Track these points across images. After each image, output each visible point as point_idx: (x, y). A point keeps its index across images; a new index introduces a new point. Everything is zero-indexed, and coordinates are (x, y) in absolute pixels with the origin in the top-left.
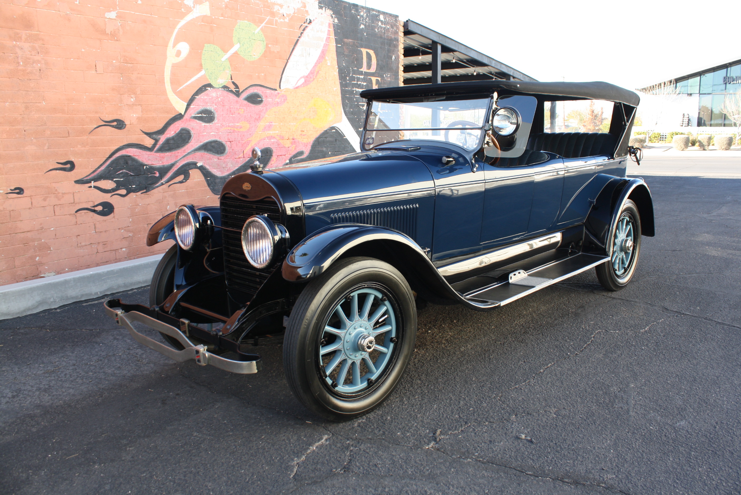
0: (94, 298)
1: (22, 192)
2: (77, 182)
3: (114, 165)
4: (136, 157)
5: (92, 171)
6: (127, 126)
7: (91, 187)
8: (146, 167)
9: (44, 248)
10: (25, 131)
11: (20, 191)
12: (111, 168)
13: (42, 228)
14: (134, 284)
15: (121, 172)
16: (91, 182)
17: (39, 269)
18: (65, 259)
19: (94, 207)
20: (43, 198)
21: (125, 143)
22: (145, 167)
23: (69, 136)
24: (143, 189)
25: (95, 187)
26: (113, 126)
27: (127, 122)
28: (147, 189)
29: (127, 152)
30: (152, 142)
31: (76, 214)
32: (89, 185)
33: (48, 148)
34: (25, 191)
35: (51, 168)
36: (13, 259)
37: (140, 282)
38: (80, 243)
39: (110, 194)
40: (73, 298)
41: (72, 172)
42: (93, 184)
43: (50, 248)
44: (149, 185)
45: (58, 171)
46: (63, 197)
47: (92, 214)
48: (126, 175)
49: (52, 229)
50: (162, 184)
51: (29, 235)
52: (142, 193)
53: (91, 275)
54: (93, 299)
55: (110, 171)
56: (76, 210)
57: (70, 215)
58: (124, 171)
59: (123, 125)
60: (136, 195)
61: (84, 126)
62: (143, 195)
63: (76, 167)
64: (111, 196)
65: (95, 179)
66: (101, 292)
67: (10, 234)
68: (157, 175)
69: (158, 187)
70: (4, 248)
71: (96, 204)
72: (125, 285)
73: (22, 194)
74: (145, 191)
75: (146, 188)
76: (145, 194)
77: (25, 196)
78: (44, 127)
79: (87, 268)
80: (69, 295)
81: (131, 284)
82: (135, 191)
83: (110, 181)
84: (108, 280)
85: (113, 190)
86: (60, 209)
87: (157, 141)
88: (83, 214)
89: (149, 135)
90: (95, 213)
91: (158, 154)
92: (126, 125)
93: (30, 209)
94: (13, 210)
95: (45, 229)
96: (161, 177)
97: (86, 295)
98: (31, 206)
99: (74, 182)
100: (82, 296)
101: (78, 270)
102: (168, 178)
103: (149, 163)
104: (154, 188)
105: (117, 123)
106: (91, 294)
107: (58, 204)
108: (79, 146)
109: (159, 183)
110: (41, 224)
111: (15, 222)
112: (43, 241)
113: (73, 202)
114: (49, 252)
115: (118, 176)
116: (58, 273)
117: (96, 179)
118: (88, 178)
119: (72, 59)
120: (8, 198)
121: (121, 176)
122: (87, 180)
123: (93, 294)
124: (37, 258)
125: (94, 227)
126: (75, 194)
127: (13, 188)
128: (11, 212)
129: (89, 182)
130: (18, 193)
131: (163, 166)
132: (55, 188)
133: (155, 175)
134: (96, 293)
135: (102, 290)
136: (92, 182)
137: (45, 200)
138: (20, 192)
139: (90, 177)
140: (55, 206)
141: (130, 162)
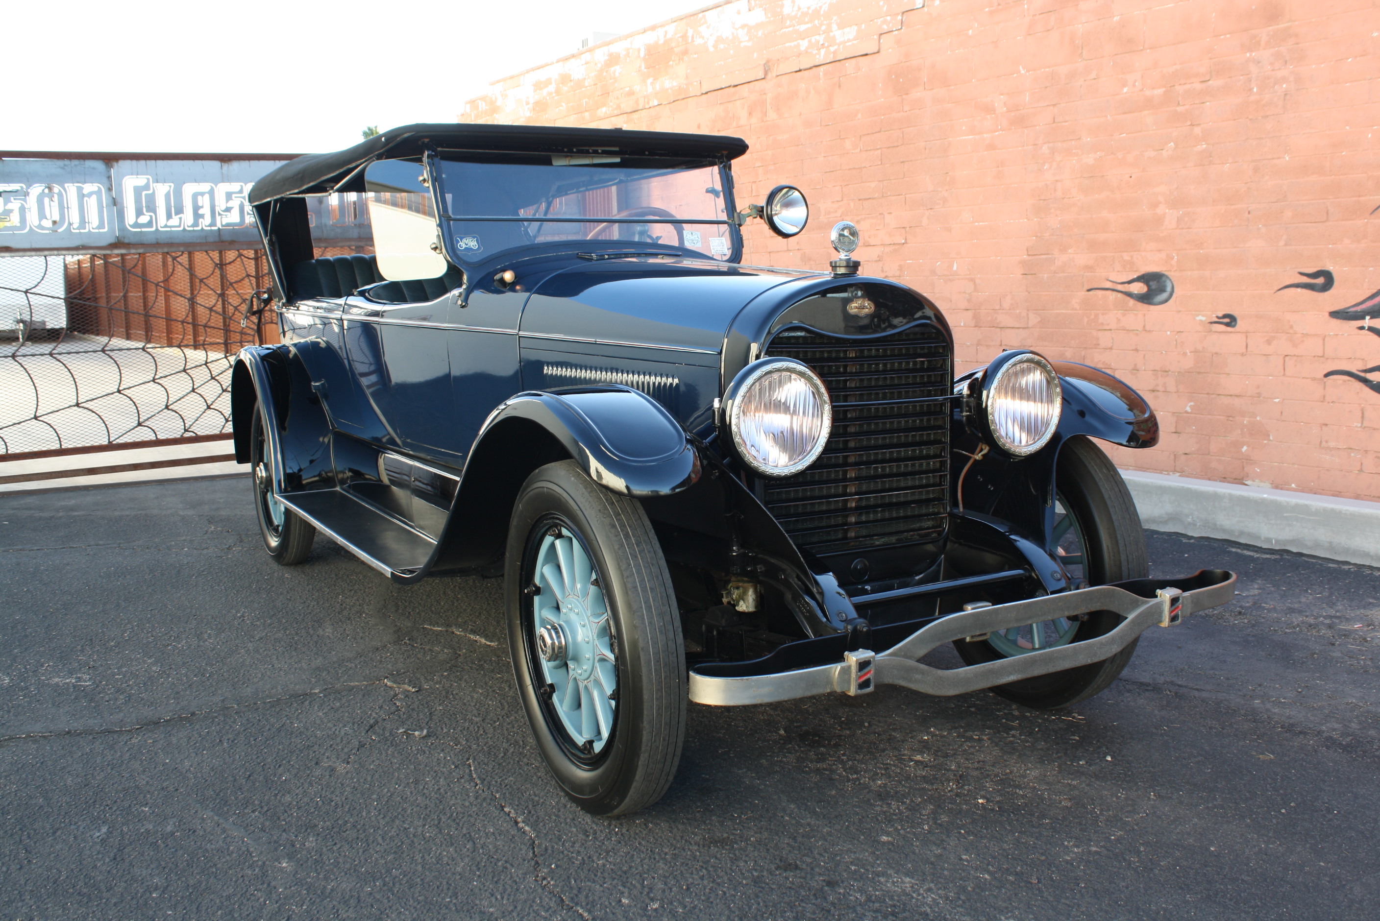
0: (1264, 546)
1: (1233, 324)
2: (1335, 314)
5: (1369, 293)
7: (1362, 328)
9: (1258, 432)
10: (1249, 213)
11: (1230, 320)
13: (1259, 395)
14: (1355, 553)
16: (1363, 318)
17: (1245, 469)
18: (1293, 464)
19: (1366, 371)
20: (1266, 339)
23: (1327, 220)
25: (1371, 329)
31: (1325, 379)
32: (1359, 323)
33: (1286, 245)
34: (1239, 321)
35: (1288, 283)
36: (1207, 437)
37: (1366, 555)
38: (1327, 442)
40: (1224, 530)
41: (1327, 293)
42: (1367, 322)
43: (1269, 436)
45: (1299, 290)
46: (1303, 341)
47: (1359, 385)
49: (1277, 400)
51: (1237, 402)
53: (1264, 500)
54: (1261, 548)
56: (1325, 372)
57: (1314, 379)
61: (1362, 199)
63: (1336, 284)
65: (1374, 312)
66: (1277, 541)
67: (1208, 394)
70: (1198, 416)
71: (1370, 366)
72: (1331, 547)
73: (1234, 326)
77: (1238, 330)
78: (1282, 203)
79: (1333, 495)
80: (1218, 523)
81: (1347, 550)
84: (1295, 523)
86: (1295, 365)
88: (1340, 382)
90: (1367, 386)
93: (1242, 355)
94: (1216, 353)
95: (1264, 398)
97: (1249, 535)
98: (1244, 350)
99: (1327, 314)
100: (1242, 533)
101: (1315, 494)
106: (1258, 538)
107: (1293, 354)
108: (1346, 241)
110: (1258, 387)
111: (1220, 374)
112: (1258, 418)
113: (1321, 354)
114: (1266, 442)
116: (1277, 487)
118: (1359, 309)
119: (1350, 60)
120: (1211, 331)
122: (1356, 312)
123: (1263, 539)
124: (1245, 448)
125: (1360, 414)
126: (1326, 339)
127: (1220, 315)
128: (1214, 356)
129: (1360, 316)
130: (1227, 325)
132: (1289, 321)
134: (1269, 540)
135: (1280, 538)
136: (1368, 318)
137: (1269, 342)
138: (1231, 322)
139: (1363, 307)
140: (1287, 359)
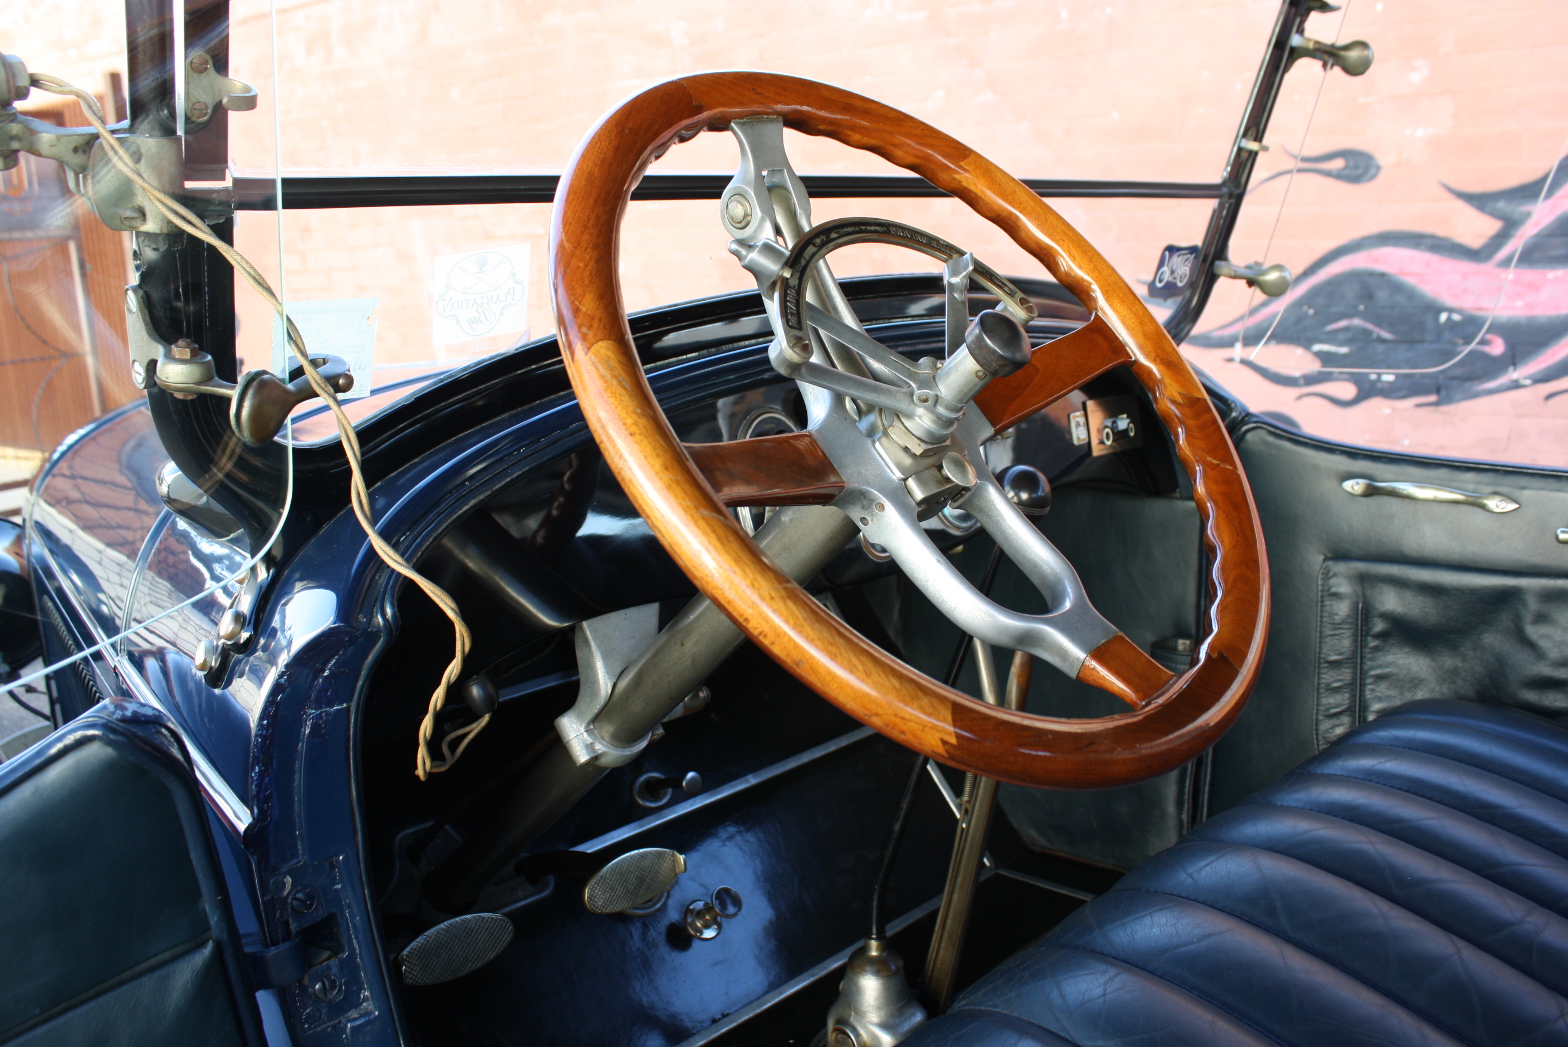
3: (1321, 301)
4: (1410, 281)
6: (1382, 175)
7: (1230, 360)
8: (1449, 319)
12: (1310, 307)
15: (1343, 323)
16: (1232, 347)
21: (1373, 228)
22: (1443, 317)
24: (1426, 392)
25: (1244, 362)
26: (1328, 174)
27: (1381, 159)
28: (1443, 393)
29: (1376, 261)
30: (1490, 226)
32: (1226, 353)
39: (1295, 392)
42: (1238, 351)
44: (1455, 383)
48: (1360, 339)
50: (1516, 385)
52: (1418, 406)
55: (1301, 318)
58: (1357, 322)
59: (1367, 168)
60: (1394, 409)
62: (1423, 412)
64: (1300, 397)
65: (1248, 337)
68: (1497, 347)
69: (1491, 392)
74: (1433, 398)
75: (1438, 391)
76: (1431, 409)
82: (1389, 392)
83: (1299, 351)
85: (1310, 380)
87: (1510, 225)
89: (1479, 201)
91: (1510, 274)
92: (1378, 168)
96: (1513, 358)
102: (1549, 368)
103: (1468, 303)
104: (1476, 395)
105: (1347, 163)
109: (1502, 380)
115: (1332, 338)
117: (1251, 339)
118: (1227, 333)
121: (1342, 337)
122: (1222, 338)
129: (1228, 343)
131: (1531, 319)
133: (1487, 349)
136: (1238, 346)
139: (1232, 330)
141: (1382, 295)
